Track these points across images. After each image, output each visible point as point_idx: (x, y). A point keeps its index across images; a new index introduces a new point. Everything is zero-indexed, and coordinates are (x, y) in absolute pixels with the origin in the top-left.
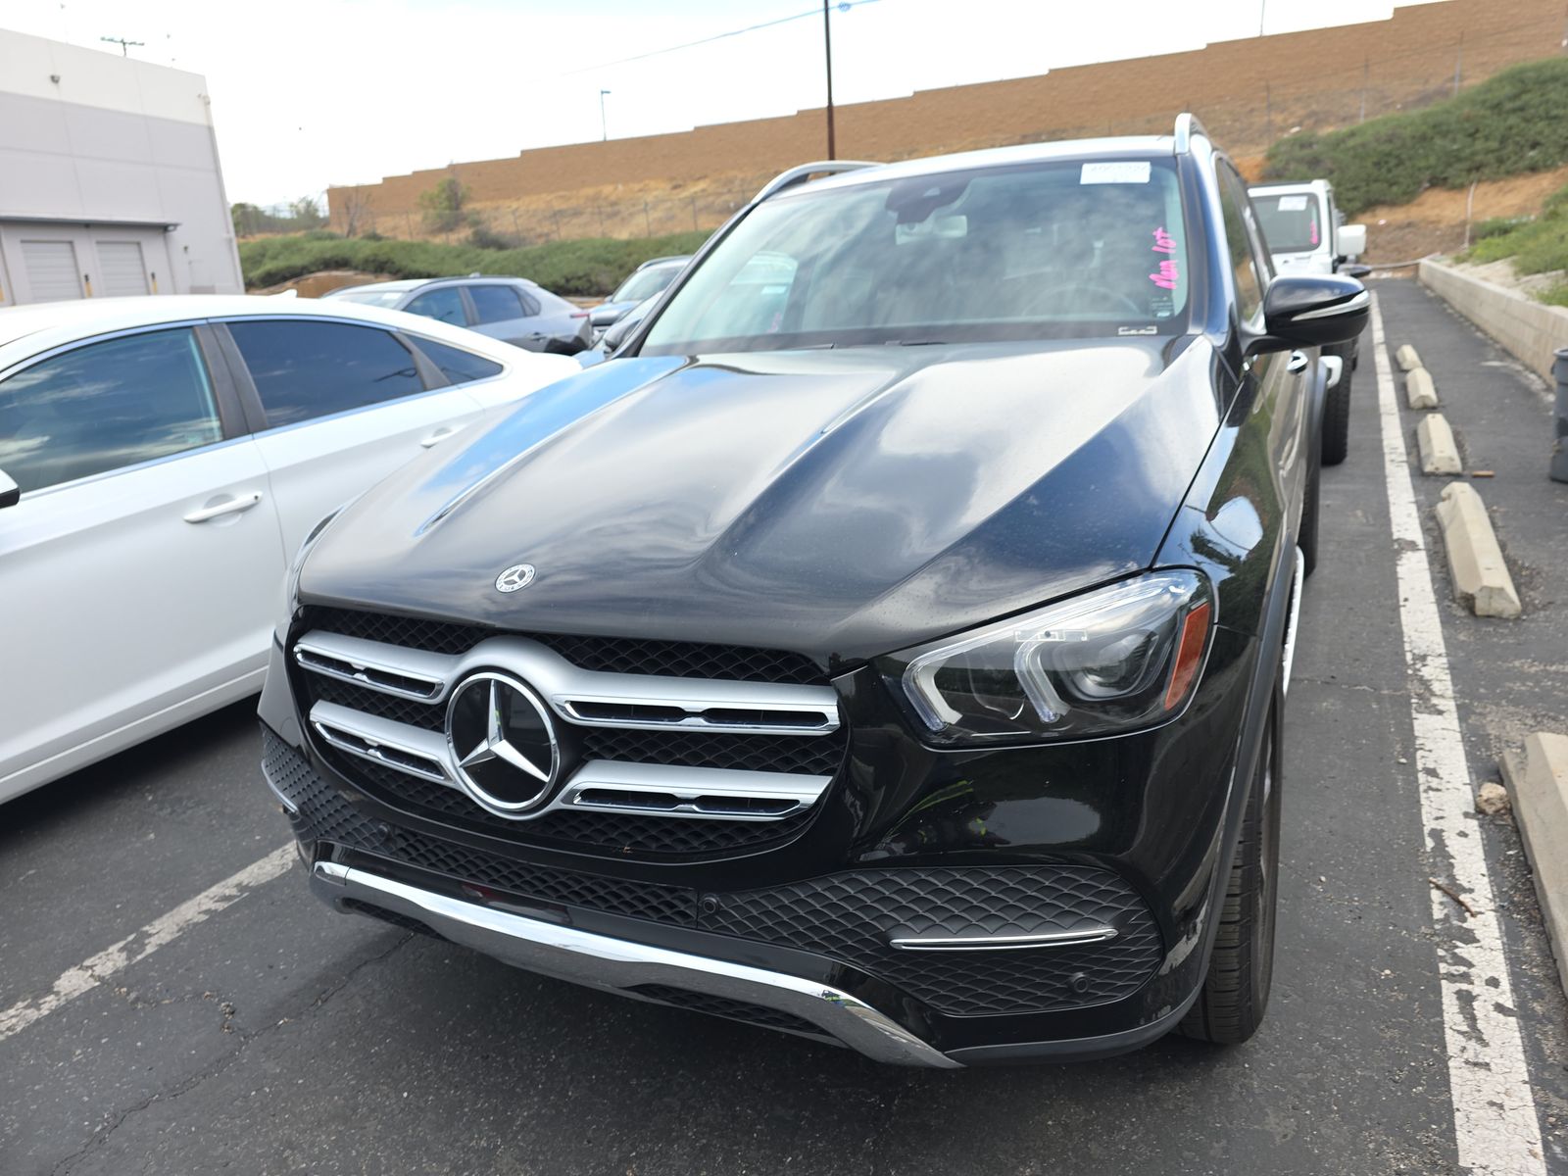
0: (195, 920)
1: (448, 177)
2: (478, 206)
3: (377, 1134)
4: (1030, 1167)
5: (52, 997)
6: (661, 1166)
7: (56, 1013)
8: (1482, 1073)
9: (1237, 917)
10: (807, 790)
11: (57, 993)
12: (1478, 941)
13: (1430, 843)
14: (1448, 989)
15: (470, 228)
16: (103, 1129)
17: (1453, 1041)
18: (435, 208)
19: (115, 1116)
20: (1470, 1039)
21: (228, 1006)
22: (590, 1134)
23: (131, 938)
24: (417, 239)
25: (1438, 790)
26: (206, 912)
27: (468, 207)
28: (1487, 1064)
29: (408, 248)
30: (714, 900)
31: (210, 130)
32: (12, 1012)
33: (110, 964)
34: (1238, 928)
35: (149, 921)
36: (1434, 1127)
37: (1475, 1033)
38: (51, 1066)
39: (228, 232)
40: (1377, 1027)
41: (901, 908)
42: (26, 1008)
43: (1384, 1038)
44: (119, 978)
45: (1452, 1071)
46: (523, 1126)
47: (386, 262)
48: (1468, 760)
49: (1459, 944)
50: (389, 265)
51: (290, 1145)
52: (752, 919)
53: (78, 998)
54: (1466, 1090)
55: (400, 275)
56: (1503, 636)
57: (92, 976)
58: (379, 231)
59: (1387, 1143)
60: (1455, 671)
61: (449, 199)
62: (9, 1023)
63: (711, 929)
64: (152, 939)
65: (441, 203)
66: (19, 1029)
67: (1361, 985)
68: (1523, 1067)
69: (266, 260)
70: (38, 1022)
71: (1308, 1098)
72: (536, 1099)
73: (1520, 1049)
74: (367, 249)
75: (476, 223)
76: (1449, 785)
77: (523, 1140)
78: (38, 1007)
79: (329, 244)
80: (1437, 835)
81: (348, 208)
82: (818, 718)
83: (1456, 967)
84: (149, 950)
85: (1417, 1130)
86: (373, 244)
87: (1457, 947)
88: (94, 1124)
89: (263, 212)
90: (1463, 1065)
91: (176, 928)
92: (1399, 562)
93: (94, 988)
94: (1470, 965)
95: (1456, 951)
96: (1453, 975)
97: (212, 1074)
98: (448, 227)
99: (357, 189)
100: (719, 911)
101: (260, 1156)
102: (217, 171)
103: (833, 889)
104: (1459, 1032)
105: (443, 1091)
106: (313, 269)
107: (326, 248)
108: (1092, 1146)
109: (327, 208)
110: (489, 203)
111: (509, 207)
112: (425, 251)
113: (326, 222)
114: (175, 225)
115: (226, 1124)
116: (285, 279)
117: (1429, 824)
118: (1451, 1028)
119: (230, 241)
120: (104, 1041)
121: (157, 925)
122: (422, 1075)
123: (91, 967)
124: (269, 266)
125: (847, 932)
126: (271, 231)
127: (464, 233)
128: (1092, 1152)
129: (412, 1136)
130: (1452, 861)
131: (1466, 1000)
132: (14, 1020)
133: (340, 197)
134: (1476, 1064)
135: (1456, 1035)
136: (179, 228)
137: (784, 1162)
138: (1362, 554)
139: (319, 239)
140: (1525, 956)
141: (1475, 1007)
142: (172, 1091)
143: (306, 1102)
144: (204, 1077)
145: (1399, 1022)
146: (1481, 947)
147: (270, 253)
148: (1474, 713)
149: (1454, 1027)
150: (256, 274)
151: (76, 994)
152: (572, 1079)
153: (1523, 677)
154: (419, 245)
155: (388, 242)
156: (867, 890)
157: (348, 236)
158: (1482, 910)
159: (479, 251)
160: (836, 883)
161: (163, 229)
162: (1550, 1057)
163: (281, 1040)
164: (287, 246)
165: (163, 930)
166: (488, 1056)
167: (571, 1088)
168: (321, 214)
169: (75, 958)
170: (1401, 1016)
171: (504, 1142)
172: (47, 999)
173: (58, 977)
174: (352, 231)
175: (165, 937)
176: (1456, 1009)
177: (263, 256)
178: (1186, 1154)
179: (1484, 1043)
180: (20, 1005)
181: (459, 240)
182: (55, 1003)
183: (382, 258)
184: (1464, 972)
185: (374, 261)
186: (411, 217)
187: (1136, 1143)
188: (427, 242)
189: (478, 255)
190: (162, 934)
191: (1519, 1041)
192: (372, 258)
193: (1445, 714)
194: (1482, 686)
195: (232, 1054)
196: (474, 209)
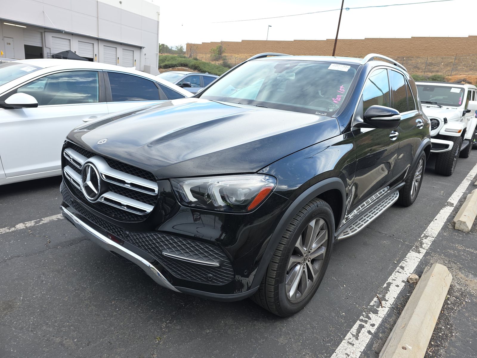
0: (54, 220)
1: (220, 45)
2: (226, 54)
3: (63, 277)
4: (210, 330)
5: (14, 228)
6: (121, 303)
7: (13, 232)
8: (350, 346)
9: (274, 277)
10: (149, 209)
11: (15, 228)
12: (378, 314)
13: (385, 285)
14: (358, 323)
15: (223, 60)
16: (8, 259)
17: (349, 335)
18: (214, 54)
19: (11, 257)
20: (354, 337)
21: (50, 240)
22: (110, 291)
23: (38, 220)
24: (207, 62)
25: (400, 273)
26: (57, 218)
27: (224, 55)
28: (354, 344)
29: (204, 64)
30: (128, 233)
31: (158, 22)
32: (4, 229)
33: (30, 224)
34: (274, 280)
35: (44, 217)
36: (325, 354)
37: (357, 337)
38: (5, 243)
39: (157, 52)
40: (330, 326)
41: (166, 245)
42: (7, 229)
43: (330, 329)
44: (31, 228)
45: (342, 343)
46: (97, 285)
47: (198, 67)
48: (416, 267)
49: (371, 313)
50: (198, 68)
51: (44, 274)
52: (134, 239)
53: (19, 230)
54: (342, 348)
55: (200, 71)
56: (459, 237)
57: (25, 226)
58: (198, 58)
59: (308, 354)
60: (434, 243)
61: (219, 51)
62: (2, 231)
63: (126, 240)
64: (42, 221)
65: (216, 52)
66: (3, 233)
67: (333, 314)
68: (364, 348)
69: (166, 61)
70: (8, 233)
71: (296, 337)
72: (103, 280)
73: (366, 343)
74: (193, 62)
75: (224, 59)
76: (404, 272)
77: (94, 288)
78: (10, 229)
79: (183, 59)
80: (389, 284)
81: (191, 50)
82: (153, 191)
83: (365, 318)
84: (40, 223)
85: (319, 354)
86: (195, 61)
87: (370, 313)
88: (6, 257)
89: (168, 47)
90: (347, 342)
91: (49, 220)
92: (443, 209)
93: (24, 229)
94: (370, 319)
95: (369, 314)
96: (363, 320)
97: (37, 254)
98: (217, 59)
99: (194, 45)
100: (128, 236)
101: (36, 274)
102: (158, 34)
103: (151, 236)
104: (352, 334)
105: (84, 272)
106: (178, 66)
107: (182, 60)
108: (229, 330)
109: (186, 49)
110: (229, 54)
111: (235, 56)
112: (209, 65)
113: (184, 53)
114: (144, 47)
115: (33, 265)
116: (170, 67)
117: (390, 280)
118: (351, 333)
119: (157, 54)
120: (19, 240)
121: (46, 218)
122: (82, 267)
123: (26, 224)
124: (166, 63)
125: (153, 248)
126: (169, 53)
127: (221, 62)
128: (228, 332)
129: (71, 280)
130: (388, 292)
131: (361, 327)
132: (3, 231)
133: (189, 46)
134: (350, 343)
135: (351, 335)
136: (144, 48)
137: (150, 311)
138: (433, 204)
139: (181, 57)
140: (389, 321)
141: (362, 330)
142: (26, 255)
143: (53, 266)
144: (35, 254)
145: (337, 327)
146: (377, 316)
147: (167, 59)
148: (430, 255)
149: (352, 333)
150: (162, 64)
151: (19, 229)
152: (114, 278)
153: (455, 249)
154: (207, 63)
155: (199, 61)
156: (159, 238)
157: (189, 58)
158: (386, 307)
159: (223, 68)
160: (153, 234)
161: (140, 48)
162: (373, 348)
163: (56, 251)
164: (172, 58)
165: (46, 220)
166: (99, 268)
167: (113, 280)
168: (184, 51)
169: (23, 221)
170: (339, 326)
171: (90, 287)
172: (13, 228)
173: (18, 224)
174: (190, 56)
175: (45, 222)
176: (356, 329)
177: (166, 60)
178: (252, 340)
179: (357, 339)
180: (6, 228)
181: (219, 64)
182: (14, 230)
183: (197, 66)
184: (367, 320)
185: (194, 66)
186: (207, 55)
187: (241, 333)
188: (210, 63)
189: (223, 69)
190: (45, 221)
191: (367, 342)
192: (194, 65)
193: (420, 254)
194: (439, 249)
195: (44, 251)
196: (225, 55)
